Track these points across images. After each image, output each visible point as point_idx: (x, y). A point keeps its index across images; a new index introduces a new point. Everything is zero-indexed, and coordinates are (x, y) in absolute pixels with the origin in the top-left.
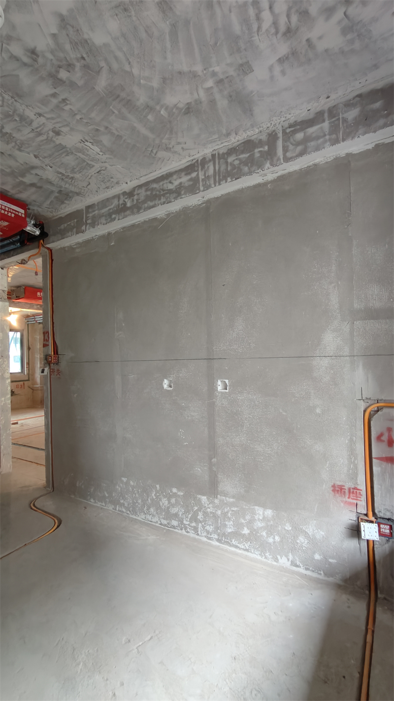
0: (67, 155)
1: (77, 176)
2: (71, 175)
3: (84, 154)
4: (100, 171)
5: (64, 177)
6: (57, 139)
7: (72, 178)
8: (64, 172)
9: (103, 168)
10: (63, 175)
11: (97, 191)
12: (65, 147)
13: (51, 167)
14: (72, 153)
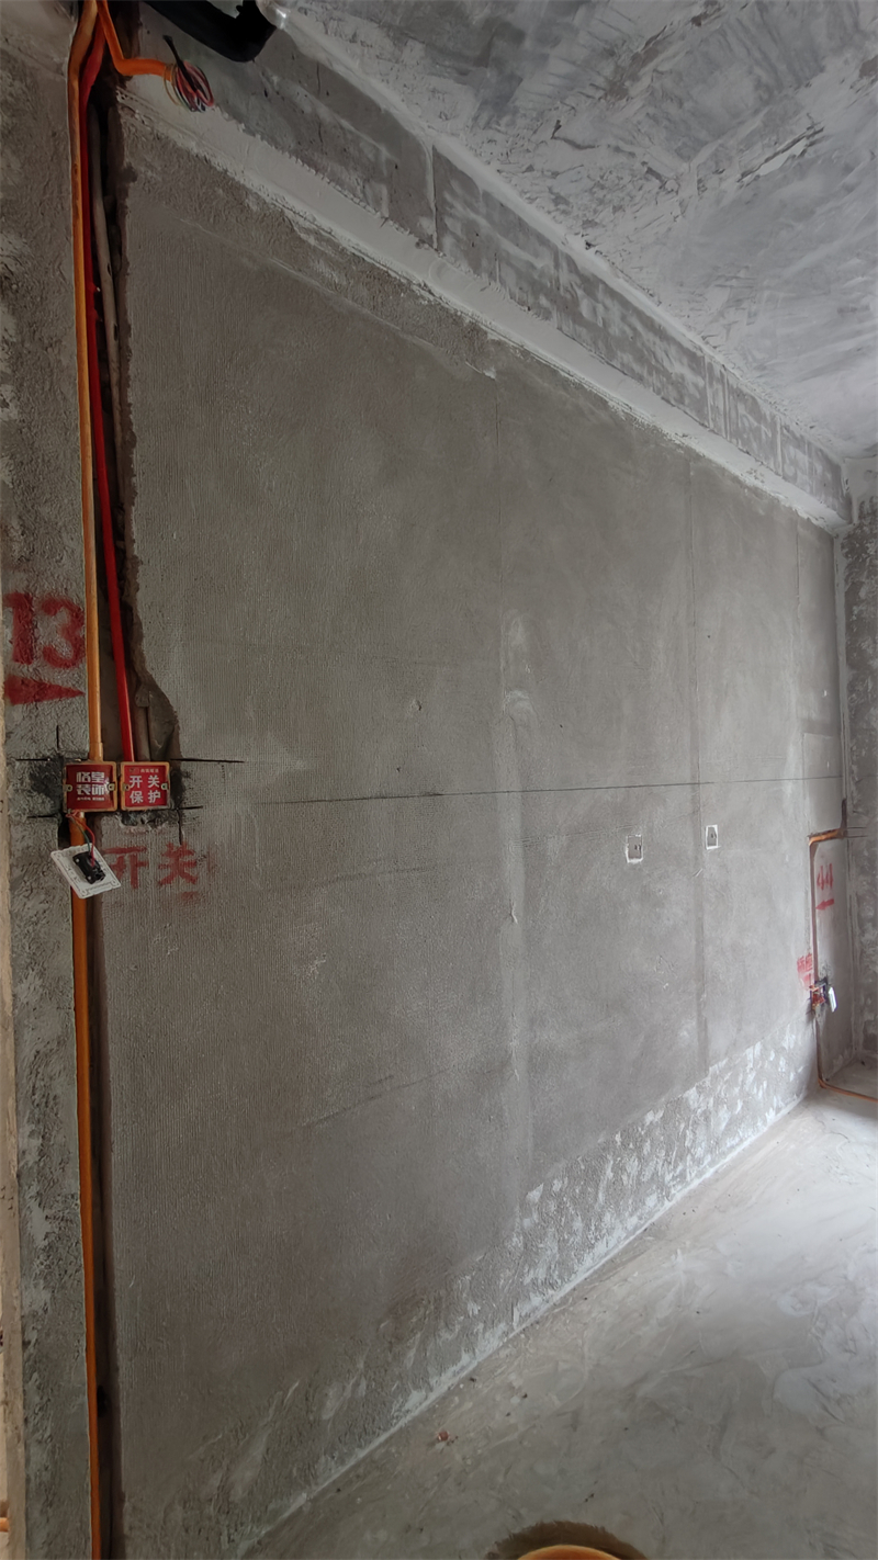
0: (758, 85)
1: (633, 108)
2: (637, 89)
3: (752, 134)
4: (658, 176)
5: (625, 60)
6: (846, 62)
7: (616, 90)
8: (664, 62)
9: (669, 186)
10: (640, 60)
11: (530, 169)
12: (801, 82)
13: (697, 21)
14: (766, 103)
